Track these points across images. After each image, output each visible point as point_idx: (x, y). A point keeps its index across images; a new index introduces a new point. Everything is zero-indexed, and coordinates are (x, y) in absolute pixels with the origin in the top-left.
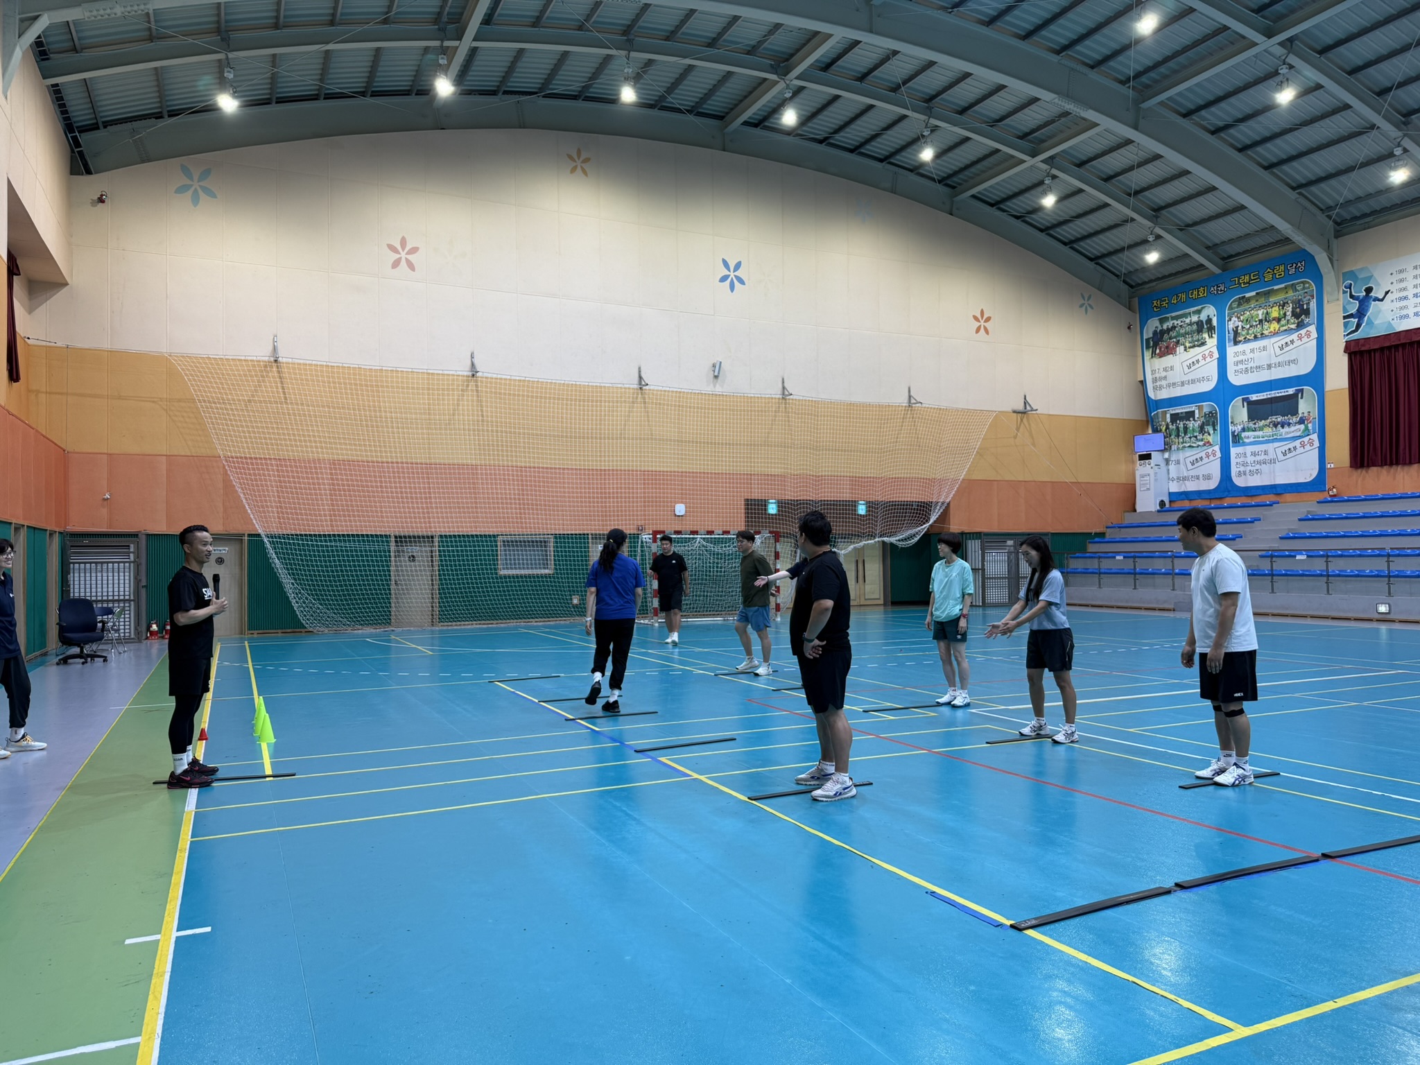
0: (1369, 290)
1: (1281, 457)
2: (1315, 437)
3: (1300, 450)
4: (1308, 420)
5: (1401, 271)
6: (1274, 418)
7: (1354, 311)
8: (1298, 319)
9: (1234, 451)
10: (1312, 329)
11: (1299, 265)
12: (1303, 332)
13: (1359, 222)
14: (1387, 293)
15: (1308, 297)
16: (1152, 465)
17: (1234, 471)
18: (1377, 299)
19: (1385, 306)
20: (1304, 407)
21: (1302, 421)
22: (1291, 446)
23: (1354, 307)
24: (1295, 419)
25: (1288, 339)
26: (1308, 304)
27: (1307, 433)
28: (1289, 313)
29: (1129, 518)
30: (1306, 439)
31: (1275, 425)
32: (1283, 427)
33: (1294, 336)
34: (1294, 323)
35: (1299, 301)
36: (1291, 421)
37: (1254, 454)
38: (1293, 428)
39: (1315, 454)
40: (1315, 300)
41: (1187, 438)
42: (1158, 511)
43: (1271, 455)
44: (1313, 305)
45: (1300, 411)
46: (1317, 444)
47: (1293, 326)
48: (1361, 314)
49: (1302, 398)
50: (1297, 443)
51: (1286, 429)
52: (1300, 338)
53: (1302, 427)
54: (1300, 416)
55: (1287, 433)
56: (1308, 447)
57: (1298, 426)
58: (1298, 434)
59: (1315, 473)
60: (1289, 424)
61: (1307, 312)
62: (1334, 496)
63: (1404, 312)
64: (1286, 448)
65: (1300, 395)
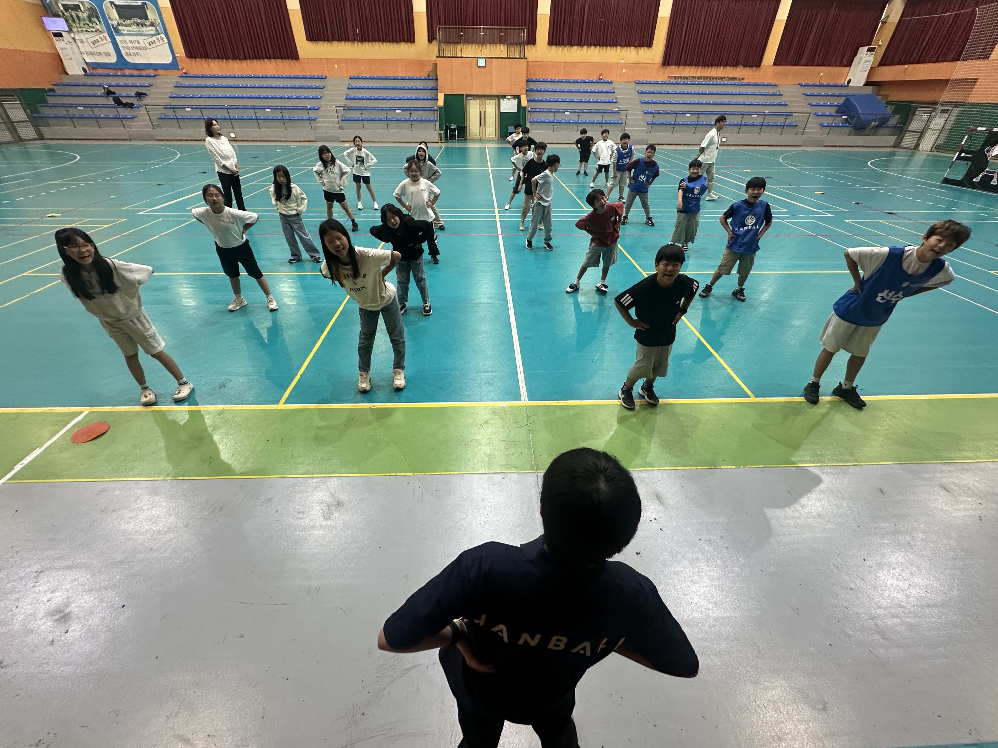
1: (148, 45)
2: (163, 36)
3: (158, 43)
4: (155, 24)
6: (135, 20)
9: (118, 38)
16: (66, 41)
17: (123, 52)
20: (151, 15)
21: (152, 25)
22: (152, 40)
24: (147, 23)
27: (158, 32)
29: (65, 80)
30: (159, 36)
31: (138, 24)
32: (142, 26)
37: (131, 42)
38: (149, 28)
39: (167, 47)
41: (81, 24)
42: (85, 75)
43: (142, 45)
45: (149, 18)
46: (166, 40)
49: (147, 9)
50: (154, 38)
51: (145, 28)
53: (154, 28)
54: (150, 20)
55: (146, 31)
56: (162, 42)
57: (151, 28)
58: (153, 32)
59: (171, 58)
60: (146, 25)
62: (185, 73)
64: (149, 41)
65: (145, 7)
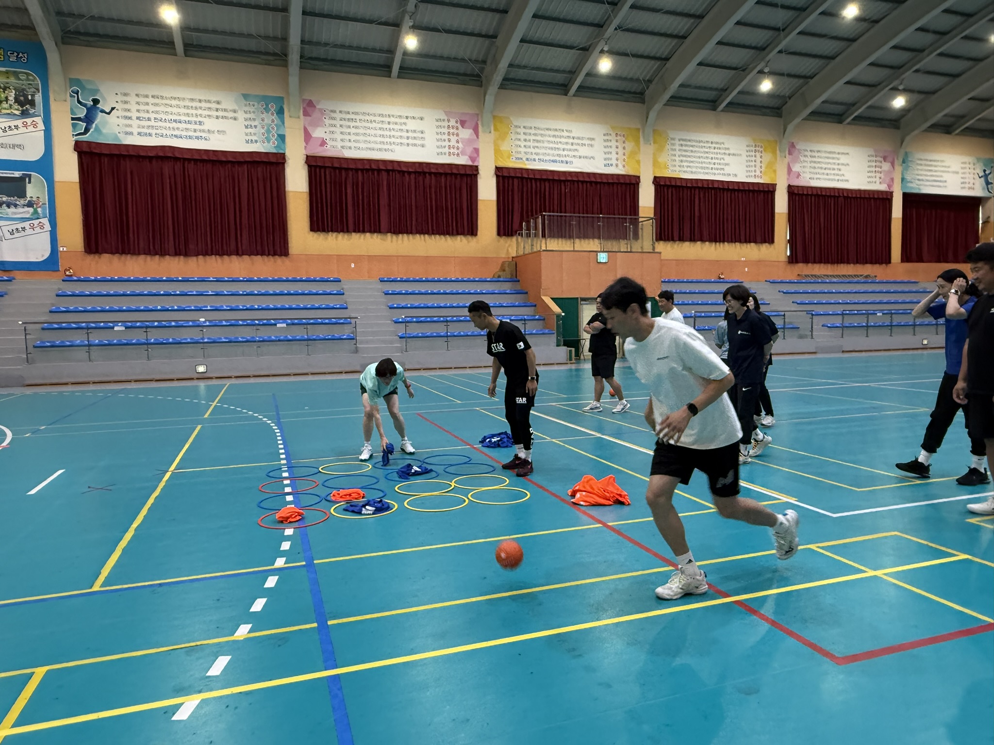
0: (96, 102)
1: (8, 235)
2: (45, 221)
3: (29, 231)
4: (37, 204)
5: (125, 95)
7: (82, 116)
8: (22, 107)
10: (39, 120)
11: (21, 55)
12: (29, 121)
13: (82, 38)
14: (113, 109)
15: (33, 90)
18: (103, 111)
19: (112, 119)
20: (31, 191)
21: (30, 204)
22: (19, 226)
23: (82, 113)
24: (22, 202)
25: (13, 123)
26: (33, 96)
27: (36, 216)
28: (12, 98)
30: (36, 222)
32: (9, 207)
33: (19, 123)
34: (18, 110)
35: (24, 90)
36: (18, 203)
38: (21, 210)
39: (47, 237)
40: (40, 94)
44: (38, 98)
45: (29, 194)
46: (48, 227)
47: (17, 113)
48: (89, 119)
49: (30, 182)
50: (26, 225)
51: (12, 209)
52: (25, 125)
53: (31, 210)
54: (29, 199)
55: (15, 213)
56: (38, 230)
57: (26, 209)
58: (28, 216)
59: (47, 254)
60: (16, 206)
61: (32, 103)
63: (129, 130)
64: (14, 227)
65: (27, 180)
